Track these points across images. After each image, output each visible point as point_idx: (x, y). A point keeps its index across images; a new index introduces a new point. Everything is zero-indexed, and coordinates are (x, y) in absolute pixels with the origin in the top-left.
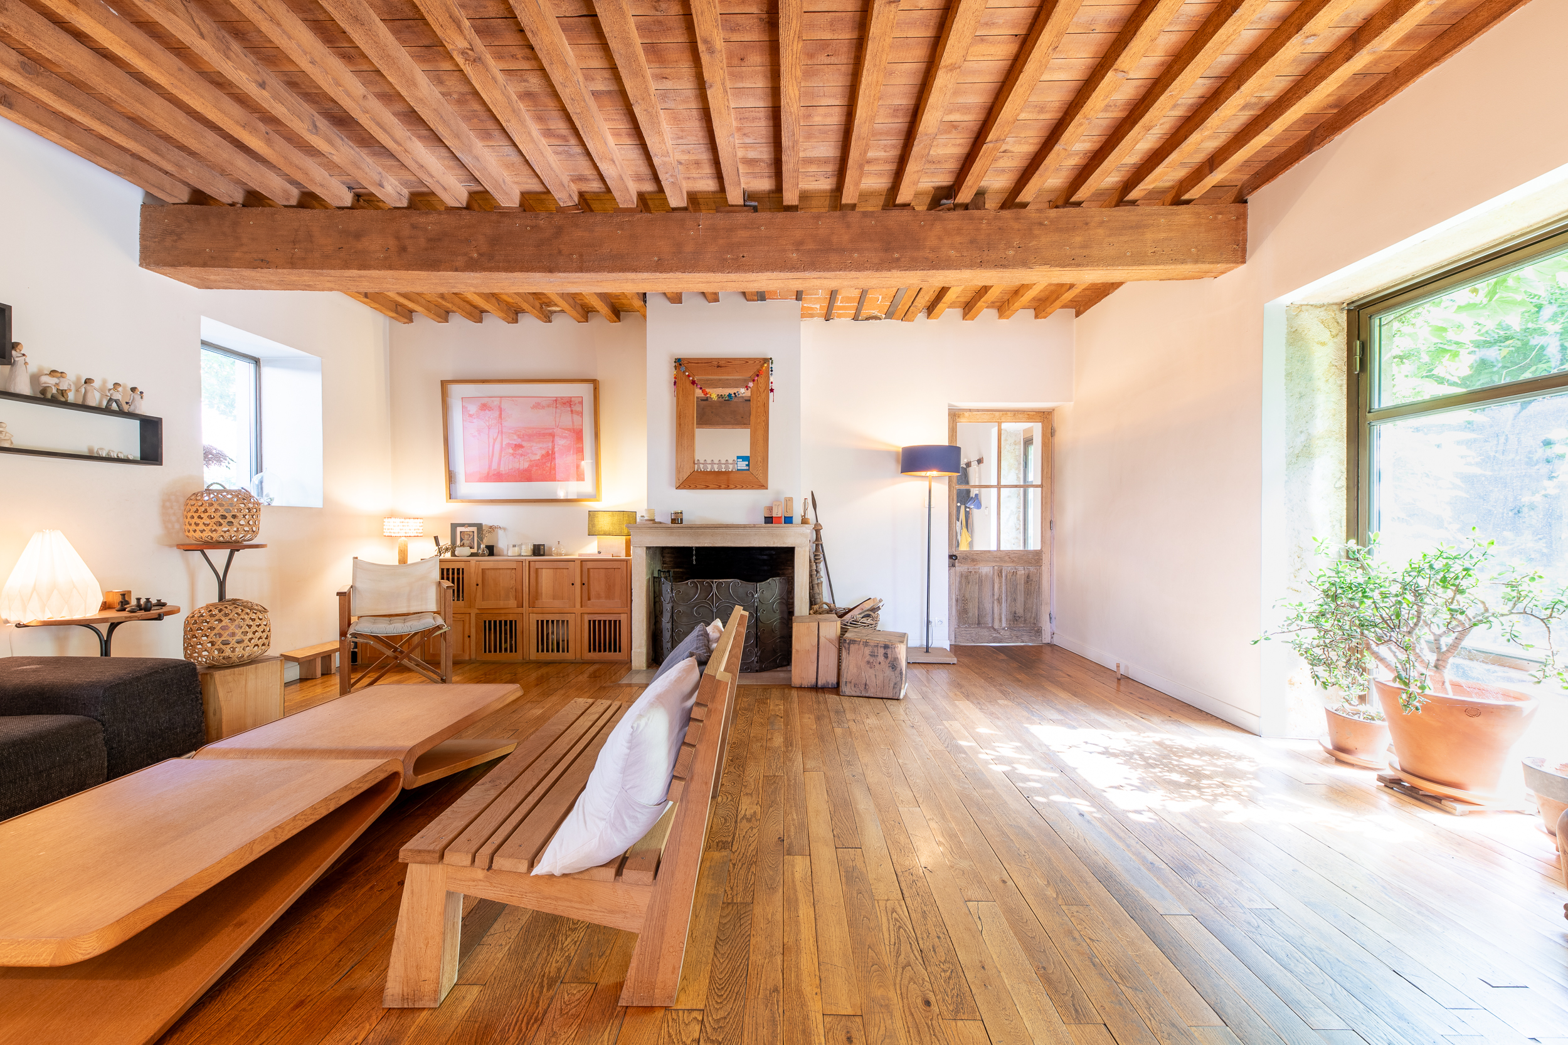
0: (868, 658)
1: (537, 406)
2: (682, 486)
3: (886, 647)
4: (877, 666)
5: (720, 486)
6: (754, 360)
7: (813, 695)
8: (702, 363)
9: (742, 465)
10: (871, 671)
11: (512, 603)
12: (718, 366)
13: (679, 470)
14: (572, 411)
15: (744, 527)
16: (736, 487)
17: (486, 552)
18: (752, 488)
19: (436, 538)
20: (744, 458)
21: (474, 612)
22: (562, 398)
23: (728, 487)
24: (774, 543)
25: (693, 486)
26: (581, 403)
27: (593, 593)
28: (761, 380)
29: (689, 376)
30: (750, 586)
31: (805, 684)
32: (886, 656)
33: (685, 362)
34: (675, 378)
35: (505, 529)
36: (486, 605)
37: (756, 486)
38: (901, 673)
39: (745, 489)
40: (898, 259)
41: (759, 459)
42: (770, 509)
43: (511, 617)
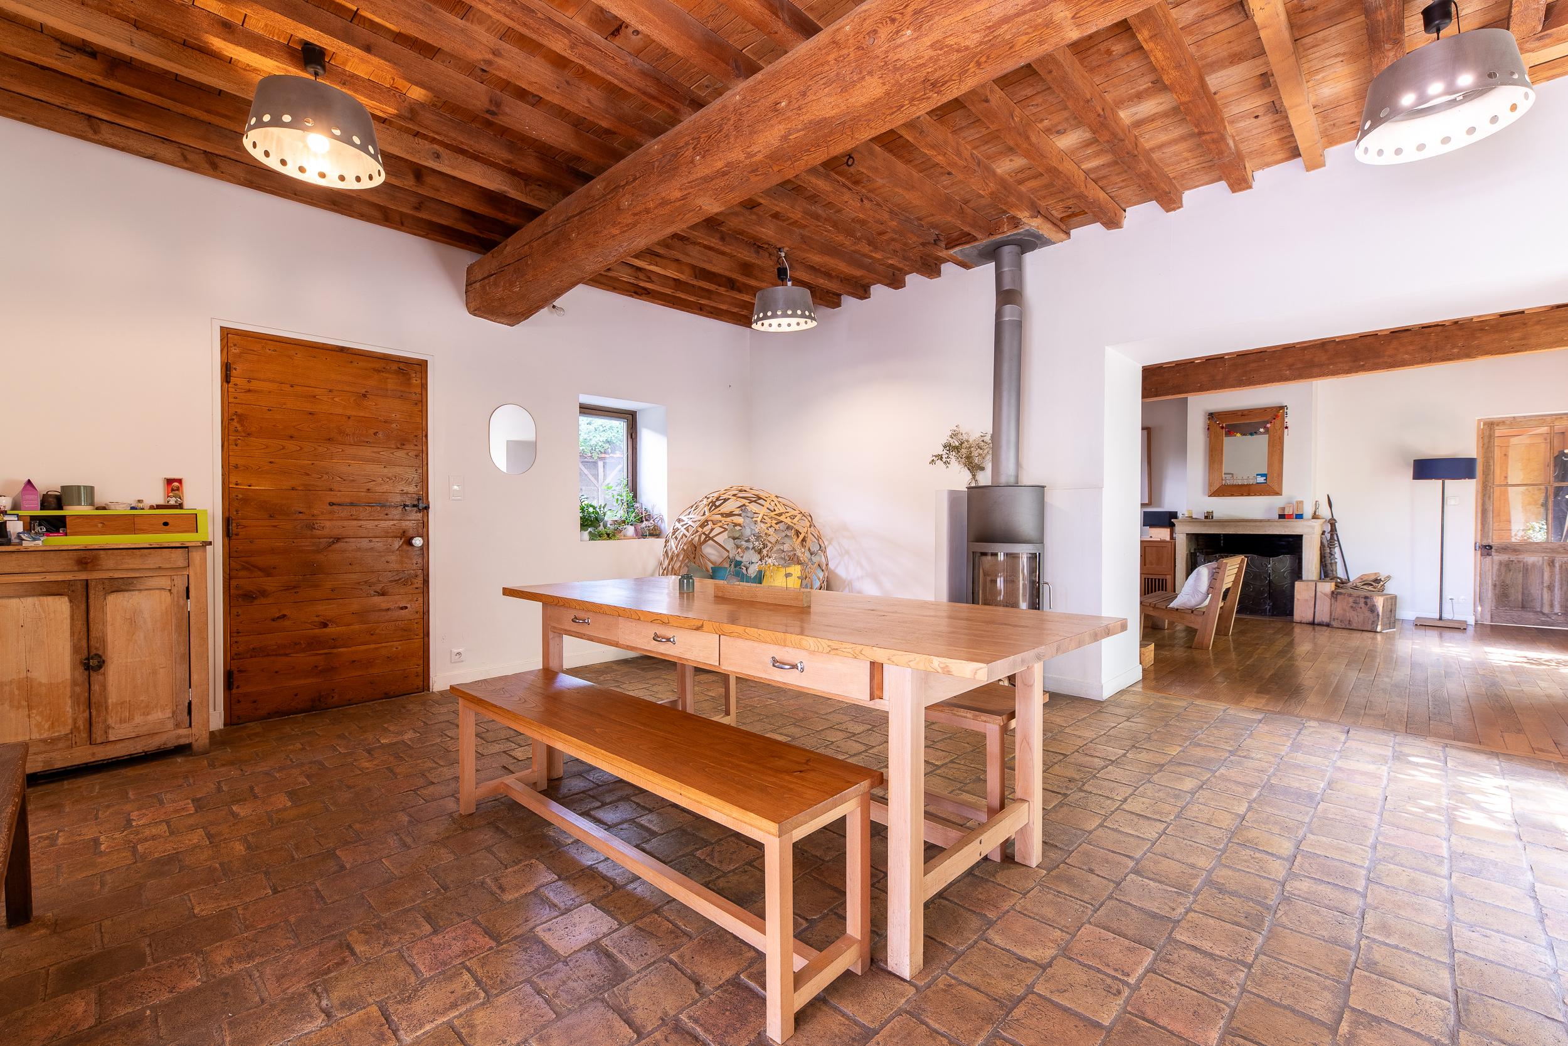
0: (1351, 604)
2: (1212, 495)
3: (1366, 598)
4: (1359, 610)
5: (1242, 494)
6: (1272, 408)
7: (1310, 628)
8: (1229, 415)
9: (1261, 480)
10: (1354, 613)
12: (1242, 415)
13: (1210, 485)
15: (1261, 521)
16: (1255, 494)
18: (1269, 495)
20: (1262, 475)
23: (1249, 495)
24: (1284, 532)
25: (1221, 495)
27: (1149, 560)
28: (1277, 421)
29: (1219, 423)
30: (1264, 560)
31: (1304, 620)
32: (1366, 603)
33: (1216, 414)
34: (1208, 425)
37: (1272, 494)
38: (1378, 615)
39: (1263, 495)
40: (1363, 365)
41: (1275, 475)
42: (1283, 509)
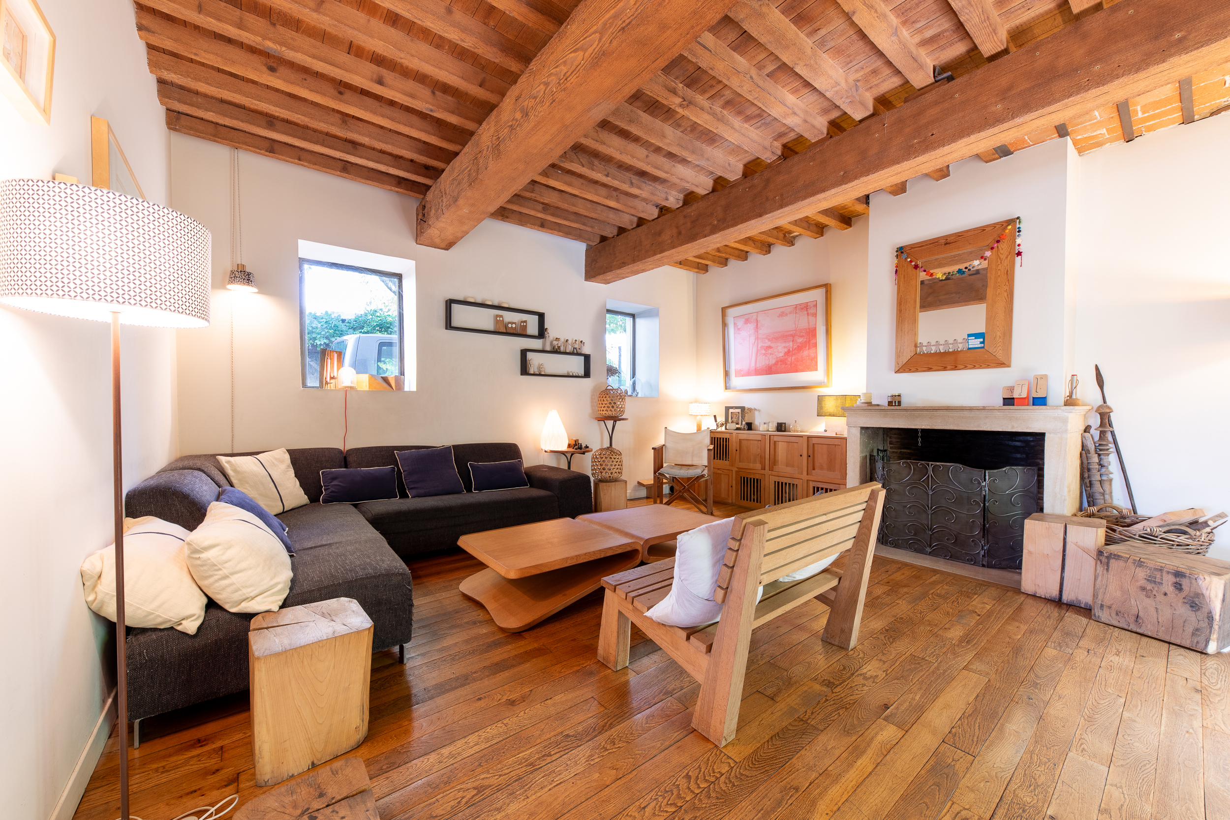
0: (1142, 582)
1: (782, 315)
2: (901, 370)
3: (1178, 574)
4: (1160, 597)
5: (945, 367)
6: (994, 226)
7: (1055, 612)
8: (926, 245)
9: (975, 343)
10: (1149, 602)
11: (758, 466)
12: (946, 244)
13: (898, 355)
14: (808, 314)
15: (971, 409)
16: (966, 367)
17: (746, 427)
18: (988, 366)
19: (715, 416)
20: (977, 336)
21: (734, 469)
22: (800, 304)
23: (955, 368)
24: (1013, 427)
25: (913, 369)
26: (816, 306)
27: (817, 465)
28: (1003, 246)
29: (911, 261)
30: (976, 473)
31: (1041, 593)
32: (1178, 587)
33: (908, 248)
34: (897, 267)
35: (759, 411)
36: (742, 465)
37: (992, 365)
38: (1210, 618)
39: (978, 368)
40: (1180, 40)
41: (999, 334)
42: (1011, 389)
43: (757, 477)
